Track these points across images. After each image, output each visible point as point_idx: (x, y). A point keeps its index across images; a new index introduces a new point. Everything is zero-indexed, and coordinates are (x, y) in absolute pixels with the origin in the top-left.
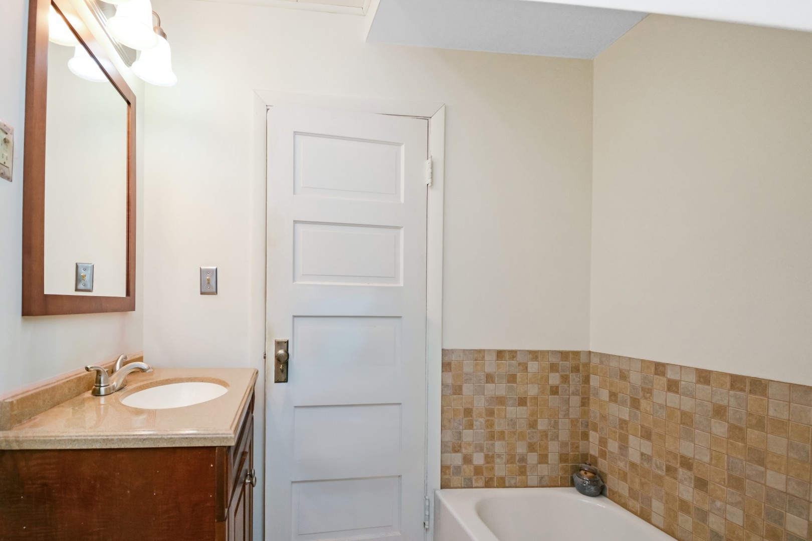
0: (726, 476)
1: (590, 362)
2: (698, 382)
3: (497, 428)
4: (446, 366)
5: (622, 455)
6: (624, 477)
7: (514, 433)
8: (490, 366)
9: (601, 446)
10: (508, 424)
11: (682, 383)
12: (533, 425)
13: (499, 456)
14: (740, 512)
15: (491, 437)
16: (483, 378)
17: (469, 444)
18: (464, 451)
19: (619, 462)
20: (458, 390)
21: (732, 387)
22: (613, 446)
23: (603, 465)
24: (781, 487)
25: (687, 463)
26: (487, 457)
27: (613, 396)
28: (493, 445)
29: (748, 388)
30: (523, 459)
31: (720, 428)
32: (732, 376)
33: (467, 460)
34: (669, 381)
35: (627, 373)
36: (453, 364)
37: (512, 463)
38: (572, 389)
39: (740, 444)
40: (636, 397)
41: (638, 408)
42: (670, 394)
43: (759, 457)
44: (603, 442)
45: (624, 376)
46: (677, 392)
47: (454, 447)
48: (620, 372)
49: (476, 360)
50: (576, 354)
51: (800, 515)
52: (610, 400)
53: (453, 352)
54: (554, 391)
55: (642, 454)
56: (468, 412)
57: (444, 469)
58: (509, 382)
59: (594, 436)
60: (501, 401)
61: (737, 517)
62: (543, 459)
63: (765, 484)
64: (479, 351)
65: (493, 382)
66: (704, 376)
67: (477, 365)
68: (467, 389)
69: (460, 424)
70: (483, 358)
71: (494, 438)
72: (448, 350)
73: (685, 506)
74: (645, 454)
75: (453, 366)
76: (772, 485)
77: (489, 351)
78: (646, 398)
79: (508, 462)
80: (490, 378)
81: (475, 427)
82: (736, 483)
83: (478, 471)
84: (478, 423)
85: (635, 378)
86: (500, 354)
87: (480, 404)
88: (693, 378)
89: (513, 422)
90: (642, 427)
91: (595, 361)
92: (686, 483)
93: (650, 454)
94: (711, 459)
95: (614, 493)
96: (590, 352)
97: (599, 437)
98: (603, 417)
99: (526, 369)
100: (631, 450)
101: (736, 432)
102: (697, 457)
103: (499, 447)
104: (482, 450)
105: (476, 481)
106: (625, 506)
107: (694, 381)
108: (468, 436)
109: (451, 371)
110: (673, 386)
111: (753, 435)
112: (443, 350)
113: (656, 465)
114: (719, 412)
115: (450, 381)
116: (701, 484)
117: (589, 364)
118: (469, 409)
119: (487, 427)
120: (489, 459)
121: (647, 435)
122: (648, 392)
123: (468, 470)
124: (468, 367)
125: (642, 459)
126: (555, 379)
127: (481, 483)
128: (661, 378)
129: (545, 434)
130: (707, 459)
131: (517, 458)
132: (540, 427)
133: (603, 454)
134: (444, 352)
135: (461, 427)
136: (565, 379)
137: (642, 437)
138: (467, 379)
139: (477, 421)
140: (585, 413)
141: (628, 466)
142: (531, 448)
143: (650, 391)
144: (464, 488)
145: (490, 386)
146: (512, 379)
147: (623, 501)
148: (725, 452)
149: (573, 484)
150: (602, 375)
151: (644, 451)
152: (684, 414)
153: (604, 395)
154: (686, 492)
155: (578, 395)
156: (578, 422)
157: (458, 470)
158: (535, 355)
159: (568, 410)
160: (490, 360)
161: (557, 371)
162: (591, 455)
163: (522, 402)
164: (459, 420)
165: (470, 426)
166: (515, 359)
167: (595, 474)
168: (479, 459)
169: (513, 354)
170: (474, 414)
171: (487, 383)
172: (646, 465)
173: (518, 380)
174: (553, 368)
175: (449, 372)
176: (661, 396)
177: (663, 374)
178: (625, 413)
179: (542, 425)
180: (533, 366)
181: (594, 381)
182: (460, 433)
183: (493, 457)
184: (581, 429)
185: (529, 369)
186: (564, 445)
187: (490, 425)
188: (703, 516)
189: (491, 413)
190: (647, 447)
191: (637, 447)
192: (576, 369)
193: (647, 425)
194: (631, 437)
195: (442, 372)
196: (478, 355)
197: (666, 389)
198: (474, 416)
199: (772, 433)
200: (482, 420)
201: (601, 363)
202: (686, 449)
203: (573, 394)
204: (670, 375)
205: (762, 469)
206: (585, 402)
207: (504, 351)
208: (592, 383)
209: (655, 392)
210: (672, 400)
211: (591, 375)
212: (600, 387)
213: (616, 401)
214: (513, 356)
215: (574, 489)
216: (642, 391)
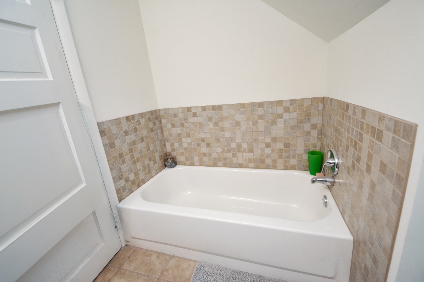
0: (215, 139)
1: (160, 114)
2: (203, 111)
3: (136, 157)
4: (102, 133)
5: (181, 147)
6: (183, 154)
7: (142, 156)
8: (125, 126)
9: (172, 147)
10: (140, 153)
11: (198, 112)
12: (148, 149)
13: (140, 170)
14: (220, 148)
15: (134, 163)
16: (123, 134)
17: (126, 172)
18: (124, 176)
19: (180, 150)
20: (112, 145)
21: (213, 110)
22: (176, 145)
23: (174, 154)
24: (229, 136)
25: (203, 140)
26: (135, 173)
27: (173, 125)
28: (136, 166)
29: (217, 109)
30: (149, 166)
31: (211, 125)
32: (212, 106)
33: (127, 180)
34: (193, 113)
35: (177, 114)
36: (105, 130)
37: (145, 170)
38: (157, 127)
39: (217, 127)
40: (182, 123)
41: (183, 127)
42: (194, 118)
43: (222, 130)
44: (172, 145)
45: (176, 116)
46: (196, 117)
47: (119, 177)
48: (174, 115)
49: (117, 125)
50: (155, 111)
51: (234, 142)
52: (172, 127)
53: (103, 123)
54: (152, 130)
55: (188, 143)
56: (121, 155)
57: (118, 191)
58: (135, 132)
59: (168, 145)
60: (134, 143)
61: (219, 150)
62: (155, 162)
63: (225, 137)
64: (118, 119)
65: (128, 134)
66: (204, 108)
67: (118, 127)
68: (118, 143)
69: (119, 164)
70: (120, 123)
71: (136, 163)
72: (100, 123)
73: (204, 154)
74: (189, 143)
75: (106, 132)
76: (227, 137)
77: (122, 118)
78: (186, 122)
79: (144, 170)
80: (126, 133)
81: (126, 162)
82: (218, 140)
83: (133, 182)
84: (127, 159)
85: (180, 115)
86: (128, 118)
87: (125, 148)
88: (201, 110)
89: (141, 152)
90: (186, 133)
91: (162, 113)
92: (204, 147)
93: (191, 142)
94: (210, 136)
95: (180, 162)
96: (159, 109)
97: (170, 143)
98: (171, 135)
99: (140, 124)
100: (184, 144)
101: (216, 124)
102: (206, 137)
103: (139, 166)
104: (132, 172)
105: (134, 188)
106: (185, 165)
107: (201, 111)
108: (124, 168)
109: (105, 135)
110: (195, 115)
111: (220, 123)
112: (98, 123)
113: (193, 145)
114: (210, 119)
115: (107, 142)
116: (208, 145)
117: (160, 115)
118: (121, 153)
119: (132, 159)
120: (136, 174)
121: (188, 136)
122: (186, 119)
123: (129, 185)
124: (114, 130)
125: (188, 145)
126: (151, 124)
127: (136, 187)
128: (190, 113)
129: (153, 151)
130: (209, 136)
131: (146, 167)
132: (151, 149)
133: (173, 150)
134: (99, 124)
135: (120, 165)
136: (154, 123)
137: (187, 137)
138: (116, 137)
139: (126, 158)
140: (163, 136)
141: (183, 150)
142: (150, 160)
143: (187, 119)
144: (129, 194)
145: (127, 137)
146: (136, 130)
147: (184, 163)
148: (213, 132)
149: (166, 166)
150: (166, 118)
151: (188, 142)
152: (200, 123)
153: (169, 126)
154: (204, 149)
155: (159, 129)
156: (162, 141)
157: (124, 188)
158: (142, 115)
159: (158, 137)
160: (124, 122)
161: (151, 121)
162: (168, 152)
163: (142, 140)
164: (118, 162)
165: (124, 162)
166: (135, 119)
167: (172, 158)
168: (132, 177)
169: (133, 117)
170: (124, 155)
171: (126, 136)
172: (190, 147)
173: (138, 129)
174: (149, 120)
175: (105, 136)
176: (191, 120)
177: (191, 111)
178: (178, 130)
179: (151, 148)
180: (142, 121)
181: (164, 121)
182: (120, 168)
183: (137, 172)
184: (163, 143)
185: (141, 123)
186: (160, 152)
187: (132, 157)
188: (210, 154)
189: (131, 151)
190: (189, 140)
191: (186, 141)
192: (156, 118)
193: (188, 132)
194: (183, 139)
195: (101, 137)
196: (117, 121)
197: (192, 116)
198: (124, 156)
199: (225, 121)
200: (128, 156)
201: (166, 113)
202: (202, 135)
203: (158, 129)
204: (193, 111)
205: (224, 133)
206: (162, 132)
207: (129, 116)
208: (163, 123)
209: (189, 119)
210: (195, 120)
211: (162, 119)
212: (166, 123)
213: (174, 127)
214: (133, 118)
215: (166, 168)
216: (184, 119)
